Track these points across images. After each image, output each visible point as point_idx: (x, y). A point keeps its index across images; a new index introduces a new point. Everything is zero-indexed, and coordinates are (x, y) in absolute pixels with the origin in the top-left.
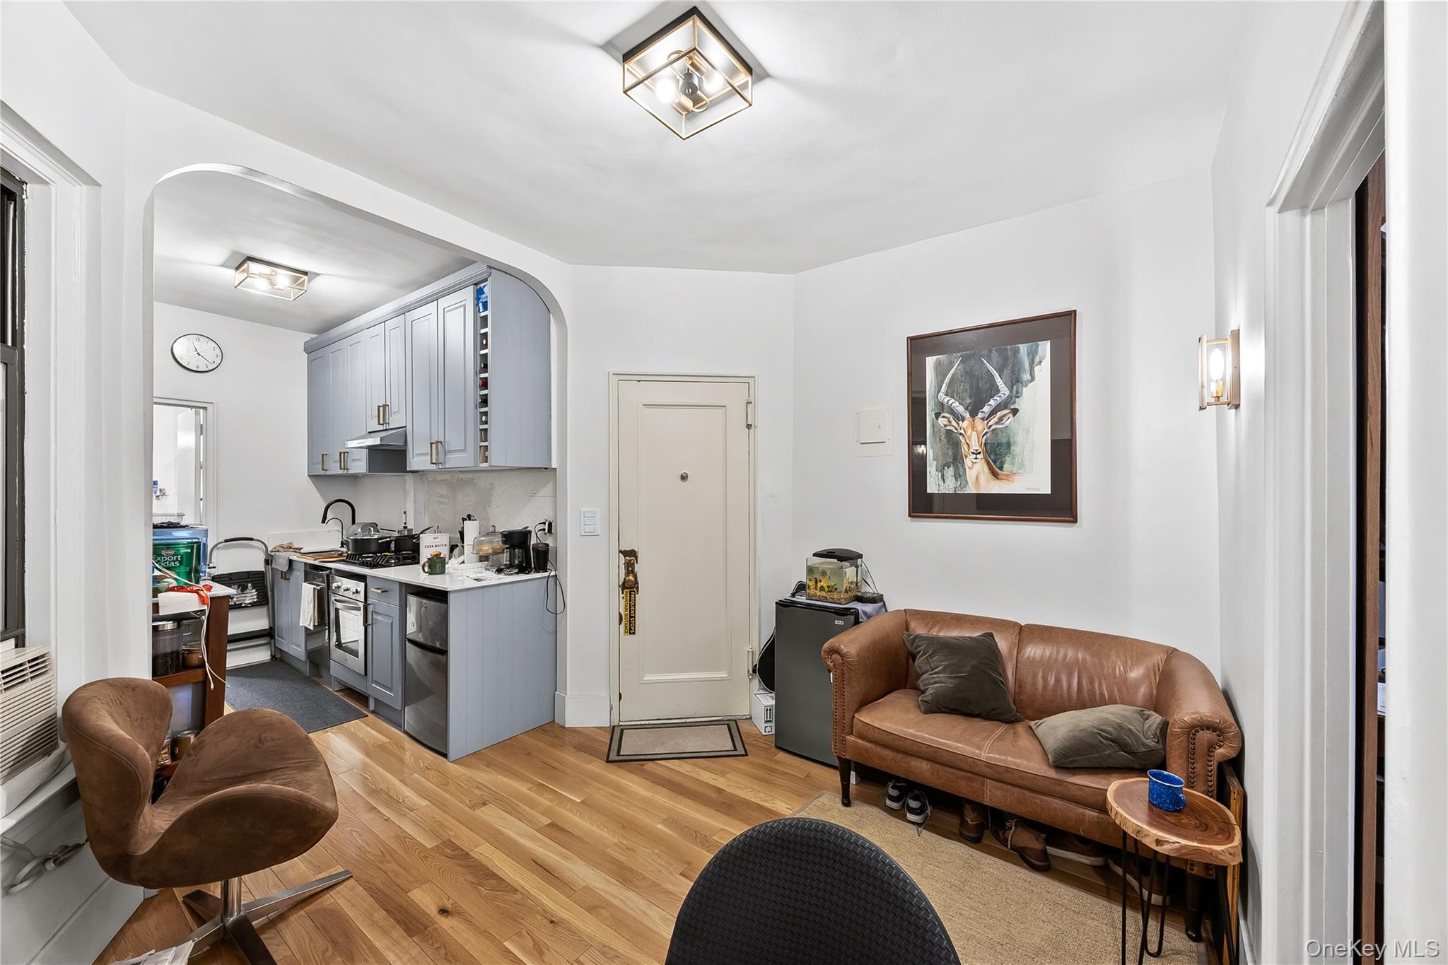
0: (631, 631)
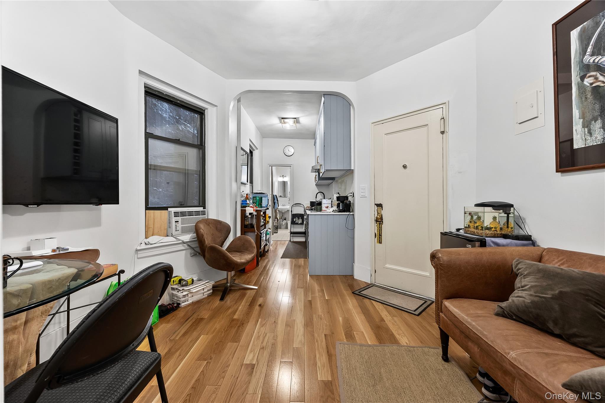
0: (380, 242)
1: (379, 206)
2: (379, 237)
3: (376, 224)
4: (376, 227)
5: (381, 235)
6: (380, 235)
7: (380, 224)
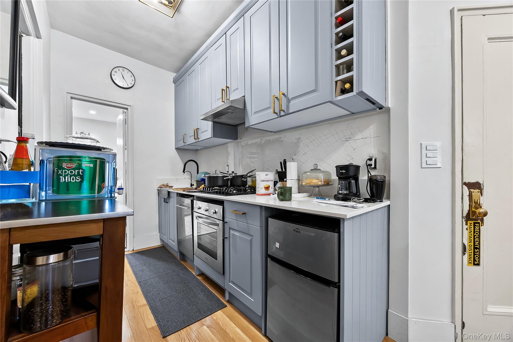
0: (476, 262)
1: (477, 186)
2: (474, 252)
3: (466, 224)
4: (466, 233)
5: (479, 249)
6: (477, 248)
7: (474, 226)
